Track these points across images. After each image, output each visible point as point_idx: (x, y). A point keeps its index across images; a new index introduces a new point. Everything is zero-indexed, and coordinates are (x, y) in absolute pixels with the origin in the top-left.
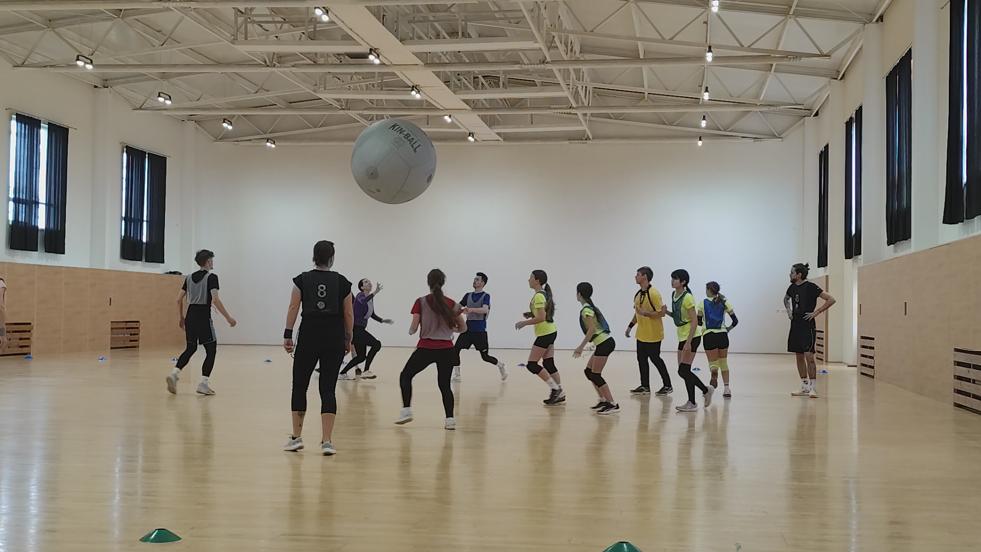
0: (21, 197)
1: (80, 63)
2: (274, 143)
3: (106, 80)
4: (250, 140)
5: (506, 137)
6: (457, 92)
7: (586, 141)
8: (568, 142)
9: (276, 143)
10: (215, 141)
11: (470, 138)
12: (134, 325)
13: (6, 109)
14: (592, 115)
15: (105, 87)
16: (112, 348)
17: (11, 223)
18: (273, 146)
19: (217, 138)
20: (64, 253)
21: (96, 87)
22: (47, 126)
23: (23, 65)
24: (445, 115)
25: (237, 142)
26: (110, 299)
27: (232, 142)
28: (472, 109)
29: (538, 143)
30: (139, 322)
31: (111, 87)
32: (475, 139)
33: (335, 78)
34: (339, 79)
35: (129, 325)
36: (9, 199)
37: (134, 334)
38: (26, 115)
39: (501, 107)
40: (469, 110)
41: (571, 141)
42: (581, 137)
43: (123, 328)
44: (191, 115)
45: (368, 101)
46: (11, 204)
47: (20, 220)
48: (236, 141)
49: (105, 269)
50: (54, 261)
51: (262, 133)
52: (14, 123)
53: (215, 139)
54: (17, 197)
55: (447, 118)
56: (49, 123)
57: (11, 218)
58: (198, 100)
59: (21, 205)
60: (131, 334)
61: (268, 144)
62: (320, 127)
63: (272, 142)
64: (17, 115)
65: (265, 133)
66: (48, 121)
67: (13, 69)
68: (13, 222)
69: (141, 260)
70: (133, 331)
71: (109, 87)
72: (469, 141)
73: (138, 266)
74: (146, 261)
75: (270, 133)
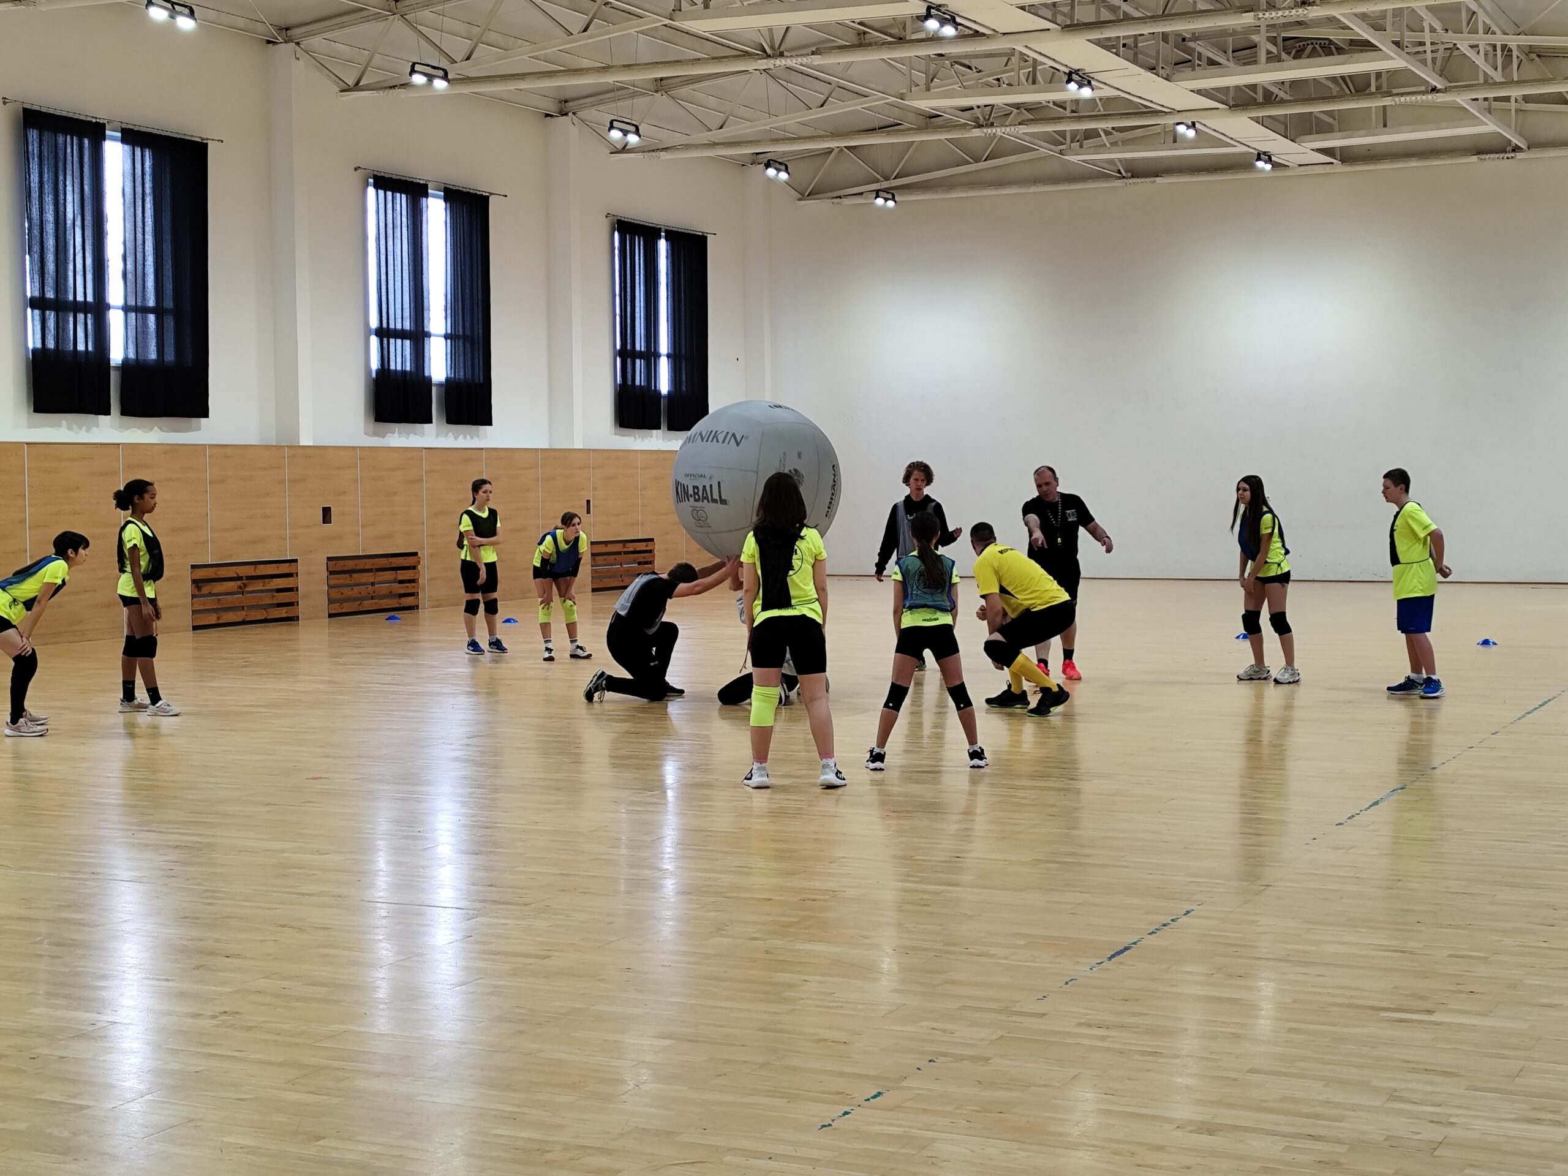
0: (392, 326)
1: (419, 79)
2: (893, 199)
3: (566, 102)
4: (861, 194)
5: (1347, 156)
6: (1175, 77)
7: (1513, 155)
8: (1474, 158)
9: (896, 199)
10: (799, 200)
11: (1260, 164)
12: (641, 546)
13: (356, 169)
14: (1527, 99)
15: (562, 115)
16: (594, 590)
17: (374, 375)
18: (891, 204)
19: (803, 195)
20: (489, 422)
21: (547, 115)
22: (442, 193)
23: (357, 87)
24: (1178, 124)
25: (838, 200)
26: (588, 502)
27: (829, 200)
28: (1230, 108)
29: (1414, 163)
30: (652, 540)
31: (574, 113)
32: (1276, 166)
33: (956, 66)
34: (970, 68)
35: (631, 547)
36: (368, 332)
37: (646, 563)
38: (394, 177)
39: (1335, 94)
40: (1226, 109)
41: (1483, 156)
42: (1502, 148)
43: (619, 553)
44: (757, 154)
45: (1051, 105)
46: (374, 341)
47: (392, 367)
48: (836, 197)
49: (575, 447)
50: (472, 438)
51: (882, 179)
52: (371, 191)
53: (799, 196)
54: (385, 325)
55: (1181, 129)
56: (445, 188)
57: (375, 365)
58: (721, 128)
59: (392, 341)
60: (640, 563)
61: (880, 201)
62: (985, 160)
63: (890, 196)
64: (375, 177)
65: (887, 179)
66: (443, 186)
67: (343, 96)
68: (378, 372)
69: (659, 428)
70: (640, 557)
71: (570, 114)
72: (1262, 170)
73: (654, 439)
74: (670, 428)
75: (894, 179)
